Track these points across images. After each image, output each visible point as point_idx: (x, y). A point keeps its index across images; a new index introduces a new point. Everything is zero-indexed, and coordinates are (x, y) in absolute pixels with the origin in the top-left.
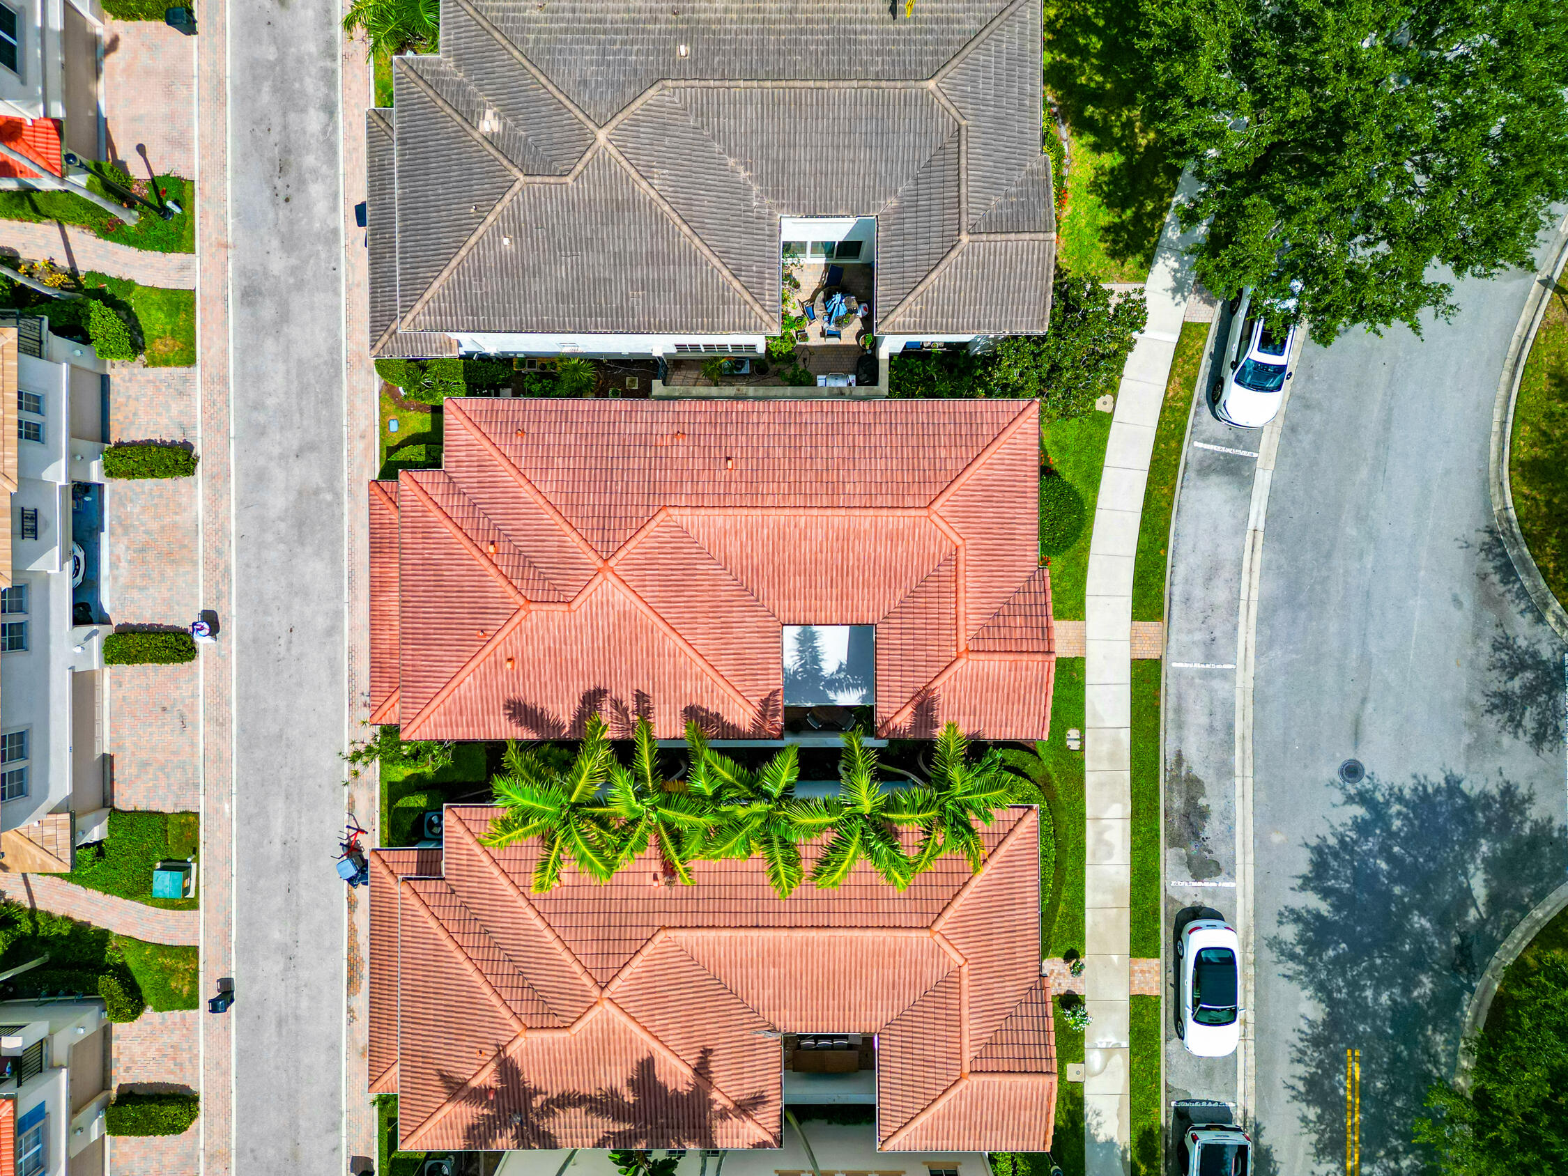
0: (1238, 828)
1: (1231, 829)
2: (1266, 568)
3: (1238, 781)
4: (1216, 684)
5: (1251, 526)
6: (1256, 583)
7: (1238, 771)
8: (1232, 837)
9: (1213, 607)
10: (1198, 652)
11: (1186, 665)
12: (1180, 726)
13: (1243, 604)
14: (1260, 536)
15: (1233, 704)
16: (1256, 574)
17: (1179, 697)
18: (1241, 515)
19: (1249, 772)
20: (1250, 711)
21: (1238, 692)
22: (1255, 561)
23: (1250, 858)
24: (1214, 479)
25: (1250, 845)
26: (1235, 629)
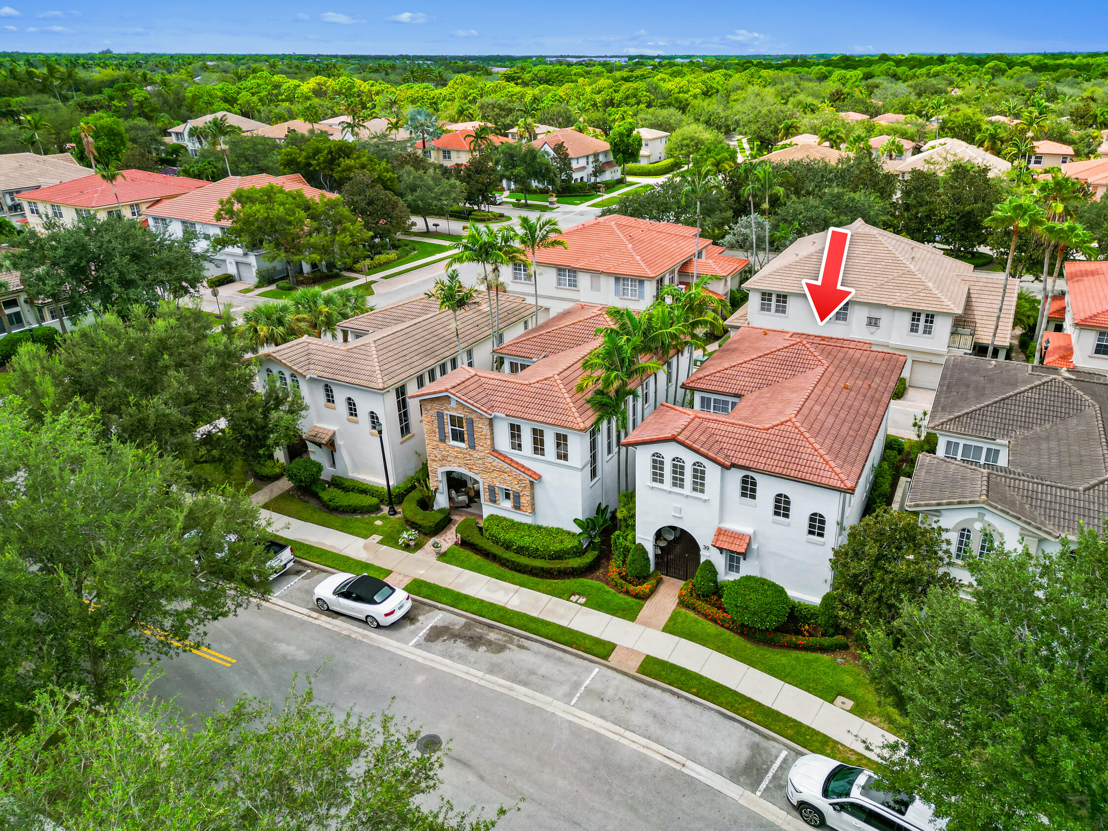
0: (447, 661)
1: (451, 657)
2: (644, 758)
3: (480, 674)
4: (566, 688)
5: (689, 763)
6: (634, 746)
7: (488, 676)
8: (443, 656)
9: (630, 709)
10: (599, 686)
11: (592, 676)
12: (547, 656)
13: (621, 731)
14: (678, 767)
15: (542, 692)
16: (641, 749)
17: (570, 664)
18: (703, 759)
19: (482, 683)
20: (530, 701)
21: (550, 699)
22: (656, 753)
23: (420, 660)
24: (746, 753)
25: (429, 663)
26: (602, 717)
